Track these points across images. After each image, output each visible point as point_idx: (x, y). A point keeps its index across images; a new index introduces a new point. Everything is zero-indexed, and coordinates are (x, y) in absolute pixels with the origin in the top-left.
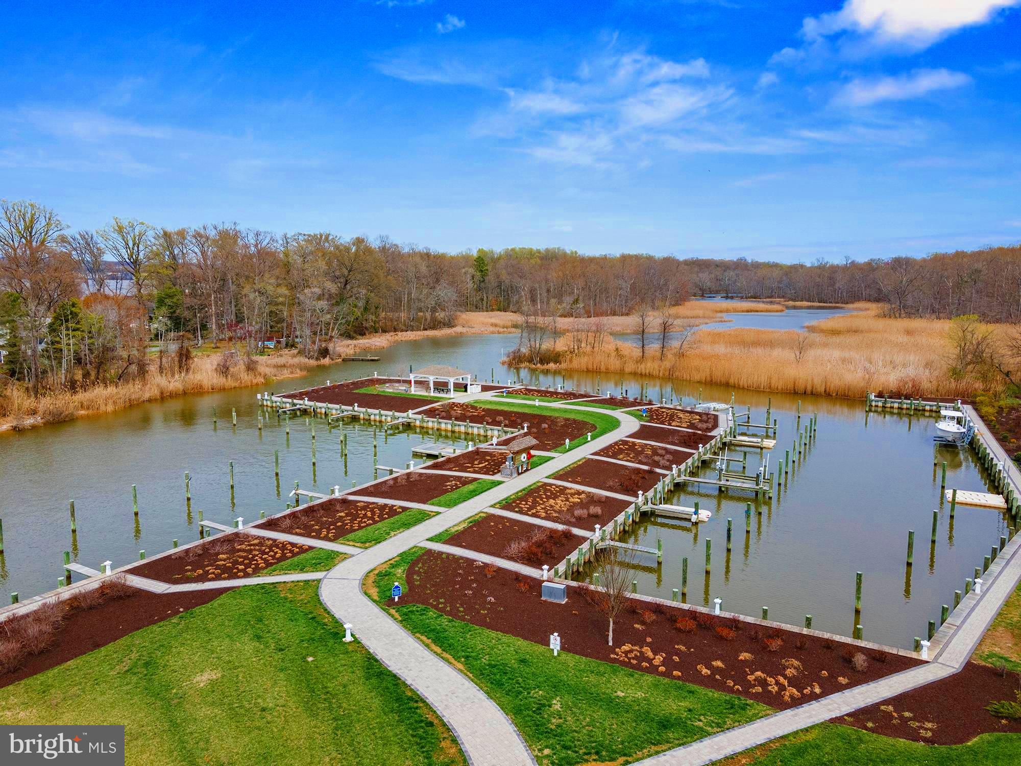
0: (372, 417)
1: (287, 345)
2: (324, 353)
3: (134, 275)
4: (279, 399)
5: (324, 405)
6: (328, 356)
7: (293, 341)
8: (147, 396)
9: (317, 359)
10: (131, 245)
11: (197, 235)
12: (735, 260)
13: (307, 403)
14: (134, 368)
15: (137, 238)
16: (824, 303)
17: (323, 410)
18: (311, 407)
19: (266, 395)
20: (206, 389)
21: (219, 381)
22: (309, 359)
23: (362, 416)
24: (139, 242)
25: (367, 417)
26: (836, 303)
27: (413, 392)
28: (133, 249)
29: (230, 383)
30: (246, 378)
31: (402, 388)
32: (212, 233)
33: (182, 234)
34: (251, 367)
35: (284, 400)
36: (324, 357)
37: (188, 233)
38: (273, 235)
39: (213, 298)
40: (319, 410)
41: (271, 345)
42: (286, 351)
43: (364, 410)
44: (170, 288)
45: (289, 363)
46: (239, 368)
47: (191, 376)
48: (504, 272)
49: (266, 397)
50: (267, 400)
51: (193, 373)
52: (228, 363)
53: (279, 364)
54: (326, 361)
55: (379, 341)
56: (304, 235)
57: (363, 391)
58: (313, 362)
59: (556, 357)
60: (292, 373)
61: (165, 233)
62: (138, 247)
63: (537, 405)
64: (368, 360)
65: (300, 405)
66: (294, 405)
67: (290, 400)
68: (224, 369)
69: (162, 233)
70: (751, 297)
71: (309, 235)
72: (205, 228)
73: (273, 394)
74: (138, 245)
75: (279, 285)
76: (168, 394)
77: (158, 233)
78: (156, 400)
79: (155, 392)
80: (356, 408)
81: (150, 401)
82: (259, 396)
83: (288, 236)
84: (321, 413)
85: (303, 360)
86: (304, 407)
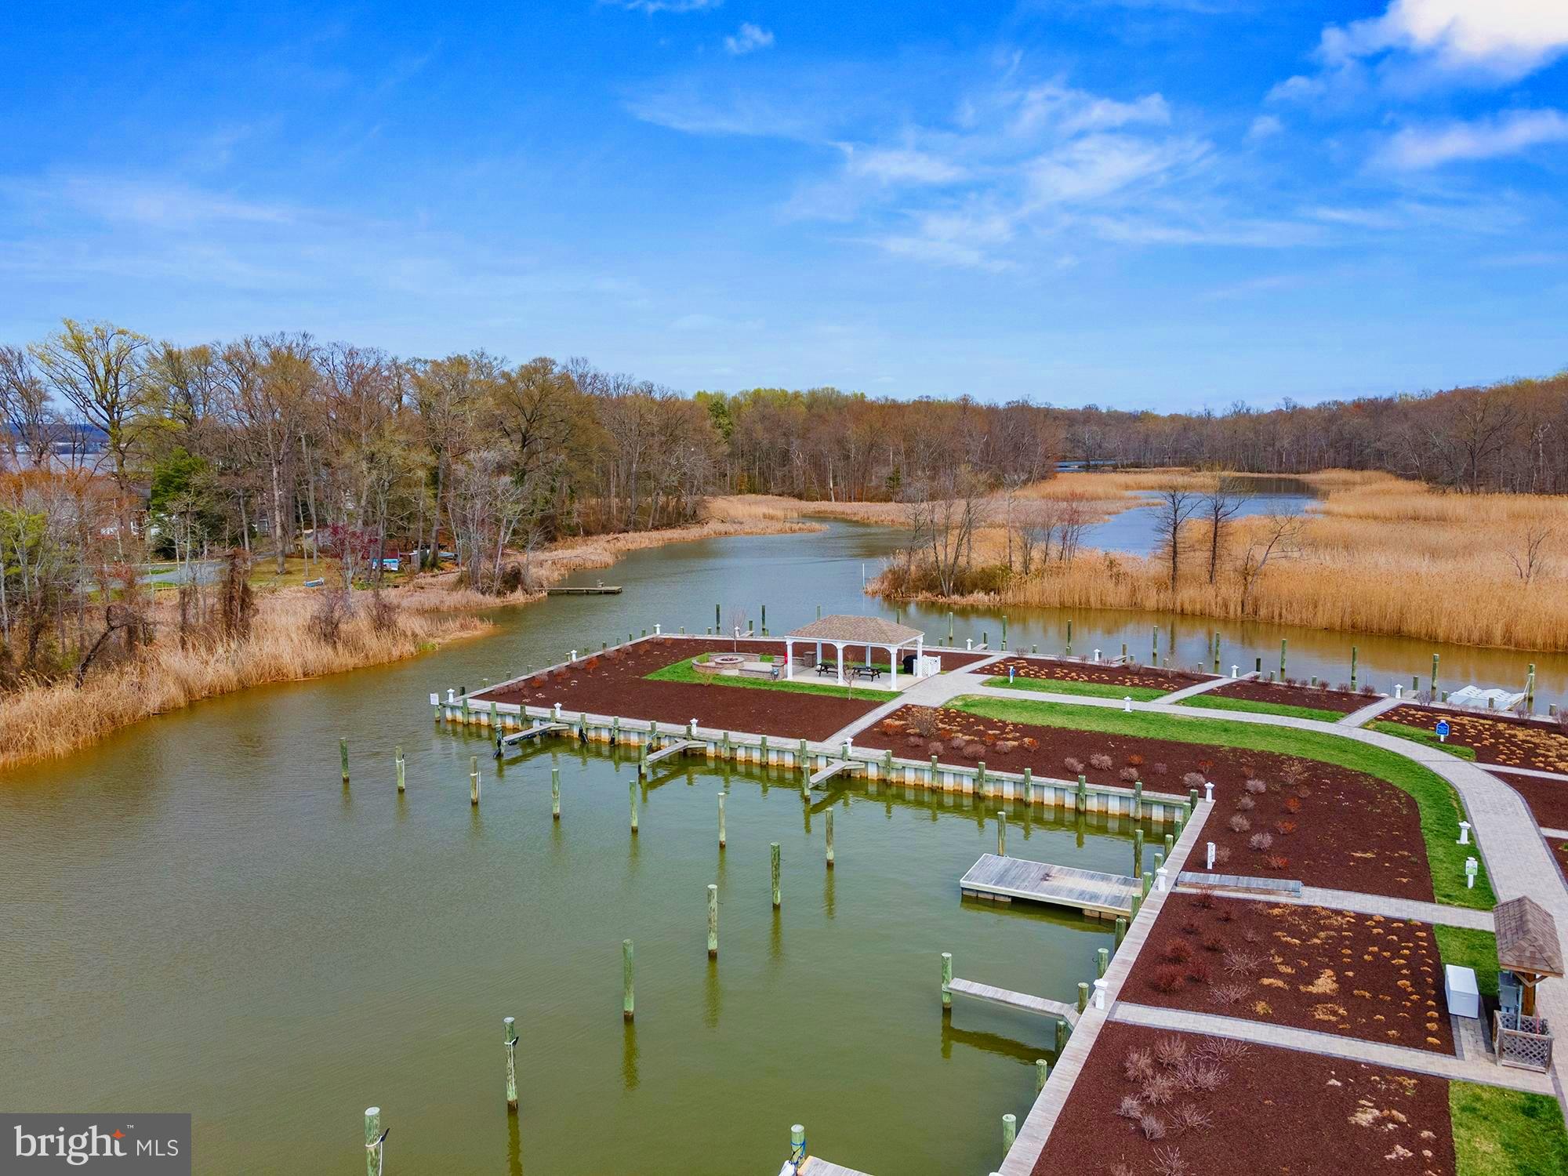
0: (741, 754)
1: (423, 565)
2: (513, 579)
3: (108, 432)
4: (486, 705)
5: (609, 720)
6: (519, 586)
7: (435, 554)
8: (153, 702)
9: (499, 593)
10: (101, 373)
11: (232, 358)
12: (1081, 409)
13: (561, 717)
14: (119, 636)
15: (114, 359)
16: (1259, 472)
17: (605, 736)
18: (571, 725)
19: (451, 696)
20: (292, 676)
21: (320, 655)
22: (483, 593)
23: (711, 750)
24: (118, 370)
25: (726, 754)
26: (1279, 473)
27: (790, 678)
28: (106, 381)
29: (344, 659)
30: (377, 645)
31: (758, 666)
32: (263, 357)
33: (202, 355)
34: (383, 619)
35: (501, 707)
36: (513, 589)
37: (215, 353)
38: (382, 355)
39: (275, 474)
40: (592, 734)
41: (392, 564)
42: (425, 578)
43: (718, 734)
44: (183, 457)
45: (447, 603)
46: (359, 624)
47: (253, 647)
48: (759, 427)
49: (451, 700)
50: (453, 708)
51: (258, 638)
52: (337, 615)
53: (426, 607)
54: (518, 597)
55: (596, 552)
56: (426, 362)
57: (665, 674)
58: (492, 601)
59: (988, 581)
60: (463, 627)
61: (170, 355)
62: (116, 379)
63: (1128, 710)
64: (600, 593)
65: (543, 720)
66: (527, 721)
67: (516, 708)
68: (327, 630)
69: (163, 352)
70: (1133, 465)
71: (434, 363)
72: (248, 344)
73: (463, 692)
74: (117, 375)
75: (409, 446)
76: (205, 693)
77: (155, 353)
78: (177, 709)
79: (173, 692)
80: (695, 730)
81: (163, 713)
82: (435, 699)
83: (399, 362)
84: (598, 741)
85: (474, 597)
86: (553, 726)
